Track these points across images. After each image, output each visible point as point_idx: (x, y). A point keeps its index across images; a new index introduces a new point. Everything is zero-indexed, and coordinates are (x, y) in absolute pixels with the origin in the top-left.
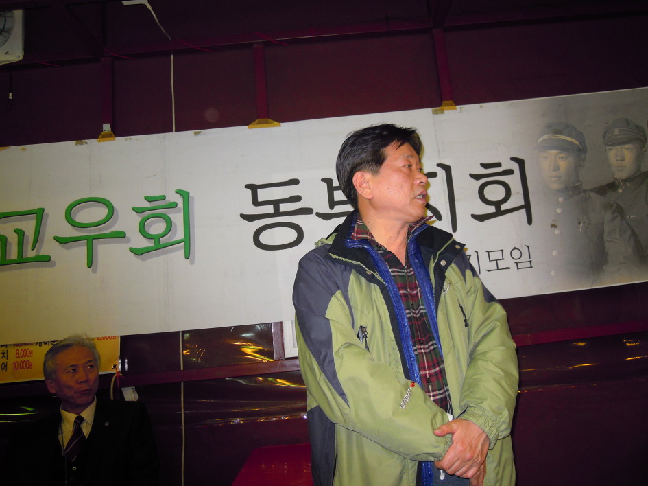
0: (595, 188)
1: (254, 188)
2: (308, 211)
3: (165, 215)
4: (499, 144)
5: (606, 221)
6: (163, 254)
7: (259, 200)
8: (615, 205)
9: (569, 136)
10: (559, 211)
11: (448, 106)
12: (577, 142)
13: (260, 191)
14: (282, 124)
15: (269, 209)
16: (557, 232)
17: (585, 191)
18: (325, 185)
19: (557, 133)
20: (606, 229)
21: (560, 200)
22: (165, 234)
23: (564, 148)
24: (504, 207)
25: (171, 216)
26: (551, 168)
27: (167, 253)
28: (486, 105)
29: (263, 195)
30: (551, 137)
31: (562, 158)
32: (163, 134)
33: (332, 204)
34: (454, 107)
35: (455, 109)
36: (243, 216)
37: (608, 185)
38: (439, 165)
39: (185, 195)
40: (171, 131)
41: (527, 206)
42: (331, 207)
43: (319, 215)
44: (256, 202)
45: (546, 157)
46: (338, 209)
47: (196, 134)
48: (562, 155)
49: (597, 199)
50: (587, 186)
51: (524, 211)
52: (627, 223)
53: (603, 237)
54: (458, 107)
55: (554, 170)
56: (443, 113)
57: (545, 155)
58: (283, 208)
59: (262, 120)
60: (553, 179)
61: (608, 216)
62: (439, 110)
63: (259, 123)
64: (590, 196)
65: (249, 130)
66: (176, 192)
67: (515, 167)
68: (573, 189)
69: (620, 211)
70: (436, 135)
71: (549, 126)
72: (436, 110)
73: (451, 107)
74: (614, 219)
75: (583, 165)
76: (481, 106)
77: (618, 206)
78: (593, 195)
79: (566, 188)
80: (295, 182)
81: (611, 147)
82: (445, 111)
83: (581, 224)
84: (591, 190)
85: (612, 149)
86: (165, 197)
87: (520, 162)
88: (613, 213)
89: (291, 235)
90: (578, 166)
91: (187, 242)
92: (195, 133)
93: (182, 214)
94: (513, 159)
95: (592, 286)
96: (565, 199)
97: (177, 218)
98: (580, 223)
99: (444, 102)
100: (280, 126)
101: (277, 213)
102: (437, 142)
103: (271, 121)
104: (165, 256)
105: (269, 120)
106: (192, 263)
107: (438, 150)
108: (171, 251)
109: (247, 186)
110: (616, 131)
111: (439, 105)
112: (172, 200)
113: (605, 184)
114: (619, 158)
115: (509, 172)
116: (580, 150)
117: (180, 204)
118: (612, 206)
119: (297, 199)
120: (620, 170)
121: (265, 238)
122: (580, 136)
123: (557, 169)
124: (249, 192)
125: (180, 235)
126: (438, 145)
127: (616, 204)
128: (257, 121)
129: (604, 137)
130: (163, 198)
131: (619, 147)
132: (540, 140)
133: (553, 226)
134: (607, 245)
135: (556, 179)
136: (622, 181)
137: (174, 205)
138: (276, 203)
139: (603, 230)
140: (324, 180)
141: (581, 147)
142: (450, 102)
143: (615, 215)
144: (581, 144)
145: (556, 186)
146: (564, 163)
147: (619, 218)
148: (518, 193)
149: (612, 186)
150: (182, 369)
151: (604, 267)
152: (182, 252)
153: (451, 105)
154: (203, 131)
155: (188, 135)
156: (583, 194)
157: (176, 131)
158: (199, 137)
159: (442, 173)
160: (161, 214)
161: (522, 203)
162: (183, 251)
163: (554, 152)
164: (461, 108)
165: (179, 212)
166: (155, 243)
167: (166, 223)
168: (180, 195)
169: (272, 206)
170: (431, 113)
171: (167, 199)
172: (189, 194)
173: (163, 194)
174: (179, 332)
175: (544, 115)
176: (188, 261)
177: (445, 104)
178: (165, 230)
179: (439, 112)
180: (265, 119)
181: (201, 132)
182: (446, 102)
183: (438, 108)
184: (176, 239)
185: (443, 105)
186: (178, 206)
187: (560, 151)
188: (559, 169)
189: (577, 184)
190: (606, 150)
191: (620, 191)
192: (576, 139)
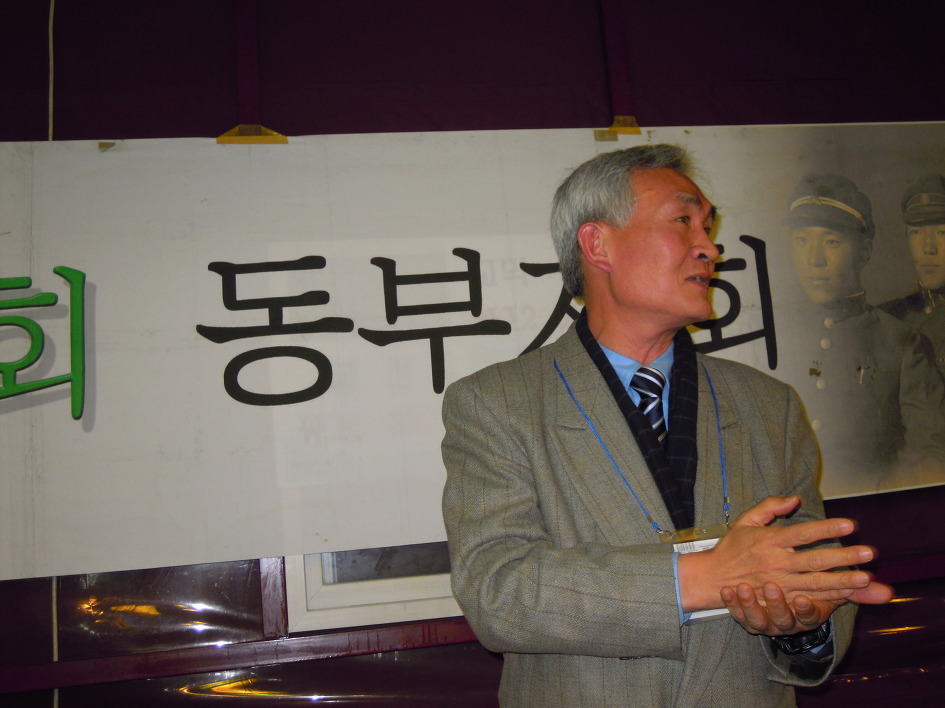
0: (888, 304)
1: (228, 272)
2: (342, 325)
3: (29, 320)
5: (903, 366)
6: (24, 407)
7: (240, 296)
8: (919, 337)
9: (845, 201)
10: (824, 344)
11: (626, 126)
12: (857, 215)
13: (240, 278)
14: (290, 138)
15: (261, 317)
16: (820, 384)
17: (870, 308)
18: (379, 272)
19: (824, 196)
20: (904, 383)
21: (828, 322)
22: (26, 364)
23: (835, 222)
24: (727, 332)
25: (44, 324)
26: (813, 261)
27: (32, 404)
28: (696, 131)
29: (248, 286)
30: (814, 200)
31: (832, 242)
32: (29, 144)
33: (393, 311)
34: (636, 128)
35: (639, 133)
36: (203, 331)
37: (909, 298)
39: (76, 280)
40: (46, 139)
41: (768, 332)
42: (391, 319)
43: (364, 333)
44: (231, 301)
45: (804, 240)
46: (404, 323)
47: (104, 147)
48: (831, 237)
49: (889, 325)
50: (874, 300)
51: (762, 341)
52: (939, 371)
53: (897, 397)
54: (644, 130)
55: (817, 265)
56: (616, 139)
57: (802, 235)
58: (290, 316)
59: (248, 126)
60: (815, 283)
61: (908, 356)
62: (609, 132)
63: (241, 134)
64: (878, 319)
65: (220, 146)
66: (57, 272)
67: (748, 254)
68: (850, 304)
69: (926, 348)
71: (810, 181)
72: (603, 132)
73: (630, 129)
74: (919, 362)
75: (868, 259)
76: (686, 132)
77: (925, 339)
78: (884, 316)
79: (838, 301)
80: (315, 262)
81: (916, 228)
82: (620, 136)
83: (862, 371)
84: (880, 307)
85: (916, 232)
86: (30, 280)
87: (758, 246)
88: (915, 353)
89: (308, 374)
90: (858, 261)
91: (78, 386)
92: (101, 145)
93: (67, 320)
94: (745, 239)
95: (878, 487)
96: (835, 322)
97: (57, 329)
98: (859, 369)
99: (616, 118)
100: (286, 142)
101: (276, 326)
103: (269, 131)
104: (28, 411)
105: (263, 128)
106: (88, 428)
108: (41, 401)
109: (214, 267)
110: (925, 198)
111: (609, 123)
112: (46, 289)
114: (928, 249)
115: (738, 264)
116: (863, 230)
117: (65, 299)
118: (914, 338)
119: (320, 298)
120: (928, 272)
121: (247, 378)
122: (863, 203)
123: (822, 263)
124: (217, 279)
125: (61, 363)
127: (923, 336)
128: (237, 129)
129: (904, 207)
130: (26, 283)
131: (928, 228)
132: (795, 204)
133: (814, 372)
134: (904, 410)
135: (820, 283)
136: (932, 291)
137: (50, 301)
138: (275, 305)
139: (898, 384)
140: (376, 261)
141: (864, 224)
142: (629, 118)
143: (920, 355)
144: (864, 218)
145: (820, 296)
146: (836, 254)
147: (925, 361)
148: (753, 306)
149: (916, 301)
150: (56, 659)
151: (900, 453)
152: (66, 404)
153: (631, 125)
154: (118, 142)
155: (84, 149)
156: (867, 313)
157: (54, 139)
158: (110, 154)
160: (24, 318)
161: (759, 325)
162: (68, 401)
163: (818, 230)
164: (649, 132)
165: (61, 315)
166: (4, 383)
167: (32, 337)
168: (62, 279)
169: (267, 310)
170: (592, 138)
171: (34, 285)
172: (84, 276)
173: (26, 275)
174: (50, 579)
175: (800, 158)
176: (79, 423)
177: (619, 122)
178: (28, 354)
179: (607, 136)
180: (254, 127)
181: (113, 144)
182: (621, 118)
183: (607, 129)
184: (52, 374)
185: (615, 123)
186: (59, 302)
187: (828, 230)
188: (826, 265)
189: (857, 295)
190: (906, 233)
191: (928, 310)
192: (857, 210)
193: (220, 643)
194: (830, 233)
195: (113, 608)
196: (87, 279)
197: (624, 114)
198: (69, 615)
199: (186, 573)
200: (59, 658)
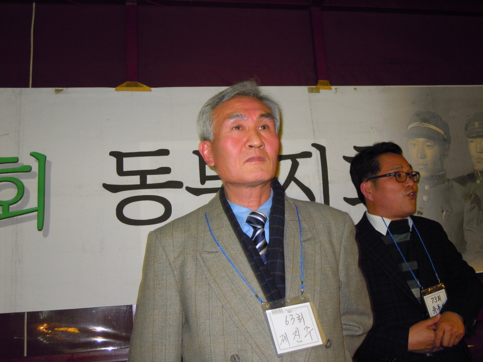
0: (457, 178)
1: (119, 156)
2: (177, 185)
3: (17, 179)
4: (372, 128)
5: (465, 210)
6: (12, 224)
7: (125, 169)
8: (473, 195)
9: (435, 125)
10: (425, 198)
11: (324, 85)
12: (442, 132)
13: (125, 160)
14: (152, 89)
15: (136, 180)
17: (449, 180)
18: (196, 158)
19: (425, 122)
20: (466, 219)
21: (427, 187)
22: (15, 202)
23: (431, 136)
25: (25, 182)
26: (419, 156)
27: (17, 222)
28: (360, 88)
29: (129, 164)
30: (420, 125)
31: (429, 146)
32: (19, 89)
33: (204, 178)
34: (329, 87)
35: (331, 89)
36: (106, 186)
37: (468, 175)
38: (314, 145)
39: (41, 159)
40: (28, 87)
42: (203, 182)
43: (188, 189)
44: (121, 172)
45: (414, 145)
46: (209, 184)
47: (57, 91)
48: (429, 144)
49: (458, 188)
50: (450, 176)
53: (462, 226)
54: (333, 87)
55: (422, 158)
56: (319, 92)
57: (413, 142)
58: (151, 179)
59: (131, 82)
60: (420, 167)
61: (468, 205)
62: (316, 88)
63: (128, 86)
64: (453, 186)
65: (117, 92)
66: (31, 155)
68: (438, 177)
69: (477, 201)
70: (311, 114)
71: (418, 115)
72: (312, 88)
73: (326, 87)
75: (448, 155)
76: (355, 89)
77: (476, 196)
78: (456, 184)
79: (432, 177)
80: (164, 152)
81: (472, 140)
82: (321, 90)
83: (444, 213)
84: (453, 179)
85: (472, 141)
86: (18, 159)
88: (472, 203)
89: (159, 210)
90: (443, 156)
91: (41, 211)
93: (36, 180)
96: (431, 187)
97: (31, 184)
98: (443, 212)
99: (319, 81)
100: (151, 91)
101: (143, 185)
102: (312, 121)
103: (142, 85)
104: (14, 226)
105: (139, 83)
106: (45, 235)
107: (314, 129)
108: (22, 221)
109: (112, 154)
110: (477, 124)
111: (315, 83)
112: (26, 164)
113: (466, 174)
114: (478, 151)
116: (445, 140)
117: (35, 169)
118: (471, 196)
119: (166, 170)
120: (479, 162)
121: (128, 211)
122: (445, 126)
123: (424, 157)
124: (114, 160)
125: (33, 202)
126: (313, 125)
127: (475, 195)
128: (125, 83)
129: (466, 128)
130: (16, 160)
131: (478, 140)
132: (410, 126)
133: (419, 213)
134: (466, 233)
135: (423, 167)
136: (480, 172)
137: (28, 170)
138: (143, 174)
139: (463, 220)
140: (195, 152)
141: (446, 137)
142: (326, 81)
143: (474, 205)
144: (446, 134)
146: (431, 152)
147: (477, 208)
149: (472, 177)
150: (25, 355)
152: (34, 223)
153: (327, 85)
154: (65, 89)
155: (47, 93)
156: (447, 183)
157: (34, 86)
158: (60, 95)
159: (316, 153)
160: (14, 178)
162: (36, 221)
163: (422, 140)
164: (336, 89)
165: (33, 177)
166: (3, 211)
167: (18, 188)
168: (35, 159)
169: (139, 176)
170: (307, 91)
171: (20, 162)
172: (46, 157)
173: (16, 156)
174: (24, 313)
175: (413, 103)
176: (41, 233)
177: (320, 83)
178: (16, 196)
179: (314, 90)
180: (134, 82)
181: (62, 90)
182: (322, 81)
183: (314, 87)
184: (28, 207)
185: (319, 84)
186: (32, 170)
187: (427, 140)
188: (426, 158)
189: (442, 173)
190: (467, 142)
191: (478, 182)
192: (441, 129)
193: (110, 348)
194: (428, 142)
195: (56, 329)
196: (47, 159)
197: (323, 79)
198: (33, 332)
199: (94, 311)
200: (27, 355)
